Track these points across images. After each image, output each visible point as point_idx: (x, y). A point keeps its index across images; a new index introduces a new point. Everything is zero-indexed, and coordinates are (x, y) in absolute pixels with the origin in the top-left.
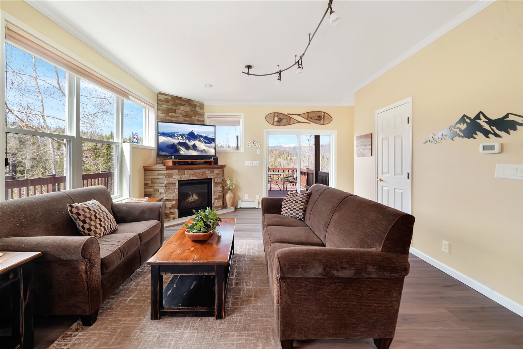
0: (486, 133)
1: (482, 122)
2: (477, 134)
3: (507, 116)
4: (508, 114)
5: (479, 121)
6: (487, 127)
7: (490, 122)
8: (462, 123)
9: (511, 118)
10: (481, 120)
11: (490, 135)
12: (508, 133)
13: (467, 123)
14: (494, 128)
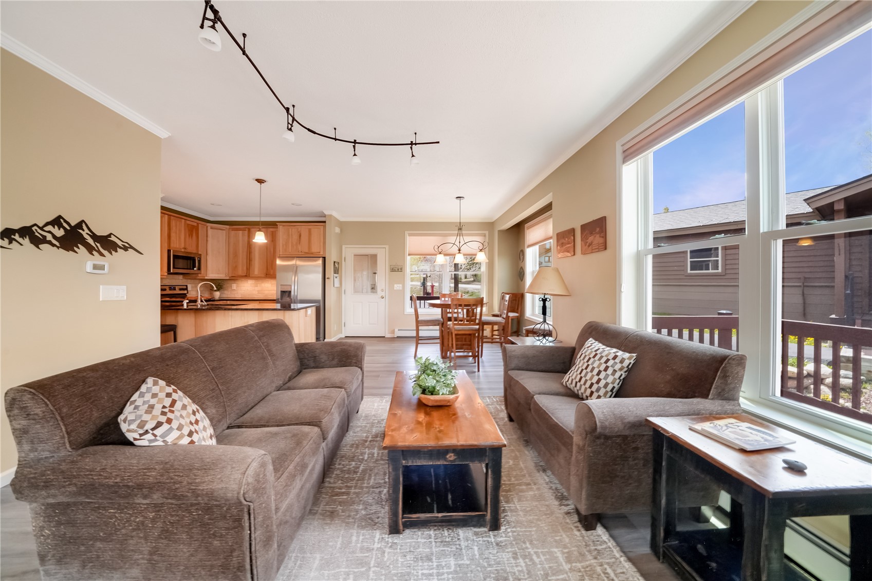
0: (90, 249)
1: (85, 233)
2: (79, 248)
3: (110, 235)
4: (111, 234)
5: (80, 231)
6: (90, 241)
7: (94, 236)
8: (56, 226)
9: (113, 238)
10: (84, 231)
11: (94, 252)
12: (111, 254)
13: (65, 228)
14: (98, 245)
